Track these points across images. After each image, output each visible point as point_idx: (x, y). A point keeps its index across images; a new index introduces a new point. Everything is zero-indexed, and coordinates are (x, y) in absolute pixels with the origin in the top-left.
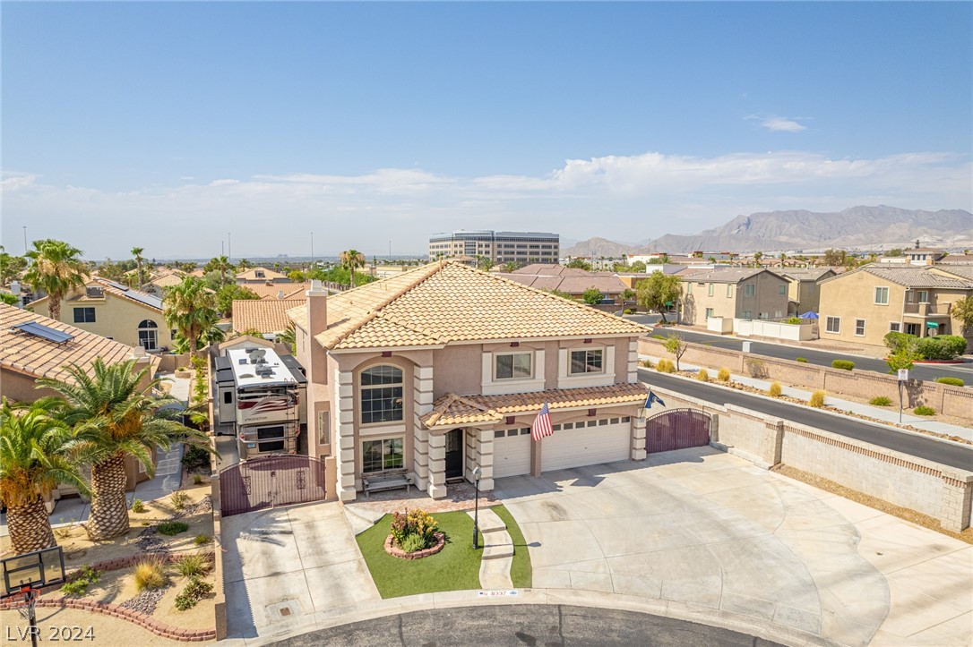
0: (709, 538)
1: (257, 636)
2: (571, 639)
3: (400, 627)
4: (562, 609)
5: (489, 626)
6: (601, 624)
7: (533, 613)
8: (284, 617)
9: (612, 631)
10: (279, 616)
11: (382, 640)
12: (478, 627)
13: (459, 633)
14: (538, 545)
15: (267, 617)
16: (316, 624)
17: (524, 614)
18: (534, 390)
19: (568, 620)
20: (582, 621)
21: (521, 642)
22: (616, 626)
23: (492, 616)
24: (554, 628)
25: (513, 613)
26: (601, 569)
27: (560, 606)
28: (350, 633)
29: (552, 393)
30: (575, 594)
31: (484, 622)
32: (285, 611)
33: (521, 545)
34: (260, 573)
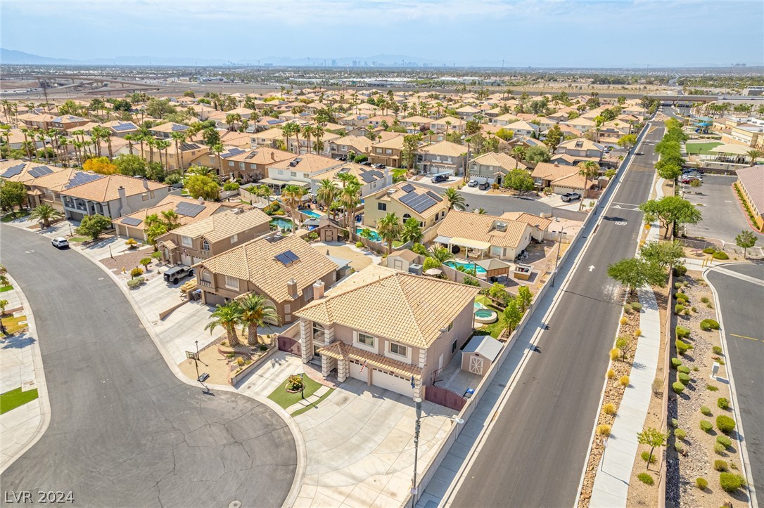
1: (238, 389)
2: (272, 433)
3: (257, 406)
5: (268, 419)
7: (280, 423)
11: (249, 407)
12: (266, 417)
13: (261, 416)
15: (246, 386)
16: (249, 394)
17: (278, 422)
18: (373, 352)
19: (281, 430)
20: (282, 432)
23: (273, 417)
24: (274, 429)
25: (277, 420)
27: (287, 426)
28: (249, 401)
29: (380, 357)
30: (296, 426)
31: (269, 417)
32: (249, 387)
33: (314, 405)
34: (260, 374)
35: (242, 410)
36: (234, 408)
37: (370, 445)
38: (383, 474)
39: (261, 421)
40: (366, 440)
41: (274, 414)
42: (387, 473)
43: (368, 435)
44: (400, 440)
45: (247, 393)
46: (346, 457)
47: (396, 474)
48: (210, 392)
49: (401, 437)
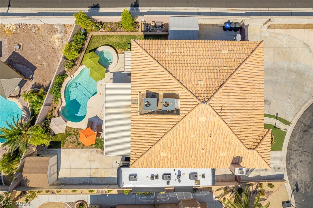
0: (293, 77)
1: (284, 174)
2: (309, 124)
3: (292, 150)
4: (300, 120)
5: (299, 135)
6: (307, 117)
7: (299, 126)
8: (280, 169)
9: (310, 117)
10: (280, 170)
11: (295, 155)
12: (299, 137)
13: (299, 141)
14: (277, 114)
15: (279, 172)
16: (284, 163)
17: (298, 128)
19: (304, 121)
20: (305, 120)
21: (306, 132)
22: (309, 115)
23: (296, 134)
24: (305, 125)
25: (297, 130)
26: (292, 106)
27: (298, 120)
28: (290, 159)
30: (296, 116)
31: (297, 136)
32: (279, 168)
33: (276, 117)
34: (265, 172)
35: (300, 156)
36: (301, 161)
37: (292, 66)
38: (310, 49)
39: (303, 137)
40: (290, 71)
41: (293, 135)
42: (308, 46)
43: (286, 71)
44: (281, 53)
45: (284, 165)
46: (307, 73)
47: (306, 42)
48: (295, 187)
49: (278, 53)
